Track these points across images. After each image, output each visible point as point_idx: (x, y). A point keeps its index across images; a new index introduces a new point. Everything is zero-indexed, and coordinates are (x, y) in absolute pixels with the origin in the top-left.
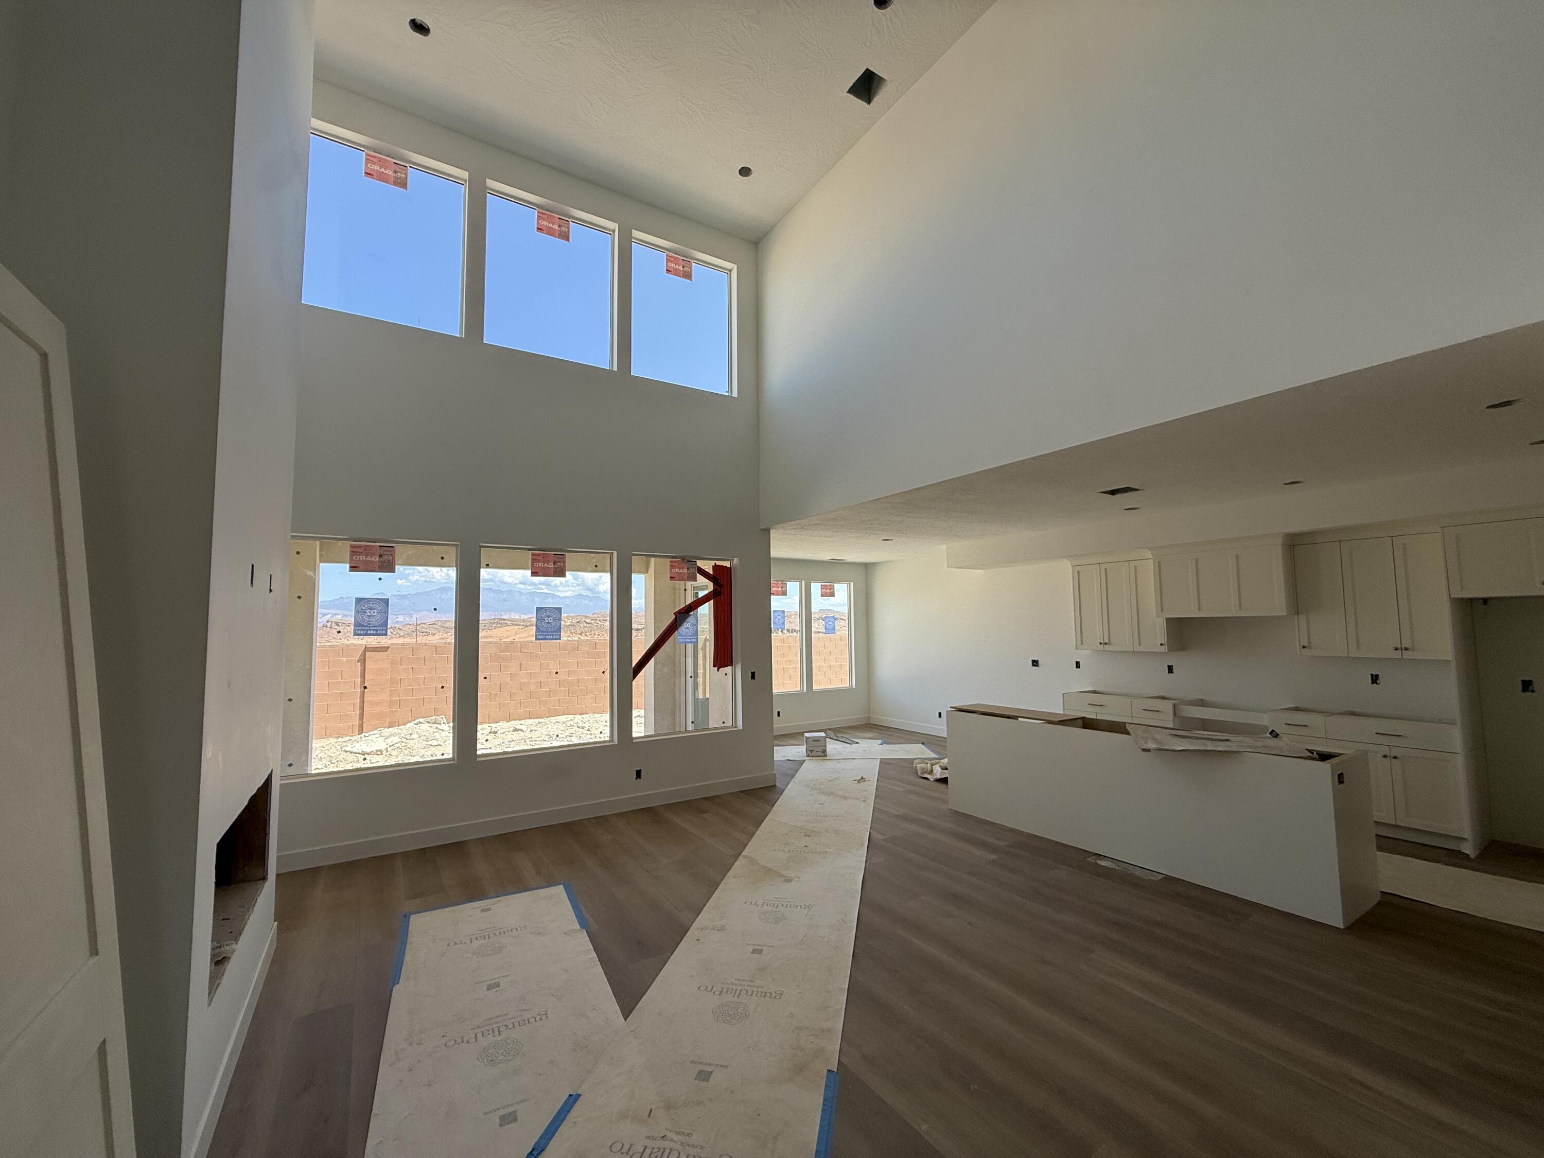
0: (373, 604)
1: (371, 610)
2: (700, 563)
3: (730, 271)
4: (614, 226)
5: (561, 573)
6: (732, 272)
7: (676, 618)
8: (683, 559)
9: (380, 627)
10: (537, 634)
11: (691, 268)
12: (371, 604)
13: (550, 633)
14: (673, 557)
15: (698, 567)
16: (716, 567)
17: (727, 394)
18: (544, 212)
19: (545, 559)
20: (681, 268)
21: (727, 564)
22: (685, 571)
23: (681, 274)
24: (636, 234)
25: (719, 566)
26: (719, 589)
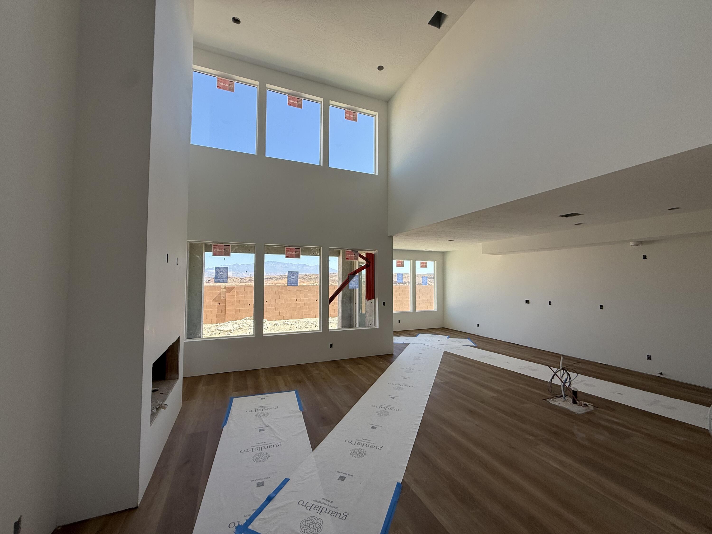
0: (222, 269)
1: (221, 272)
2: (360, 252)
3: (375, 116)
4: (321, 99)
5: (298, 257)
7: (349, 277)
8: (352, 250)
9: (225, 279)
10: (288, 283)
11: (357, 116)
12: (221, 270)
13: (294, 283)
14: (345, 250)
15: (359, 254)
16: (367, 254)
17: (373, 174)
18: (291, 96)
19: (291, 250)
20: (352, 116)
21: (372, 252)
22: (353, 256)
23: (352, 118)
24: (331, 102)
25: (369, 253)
26: (369, 264)
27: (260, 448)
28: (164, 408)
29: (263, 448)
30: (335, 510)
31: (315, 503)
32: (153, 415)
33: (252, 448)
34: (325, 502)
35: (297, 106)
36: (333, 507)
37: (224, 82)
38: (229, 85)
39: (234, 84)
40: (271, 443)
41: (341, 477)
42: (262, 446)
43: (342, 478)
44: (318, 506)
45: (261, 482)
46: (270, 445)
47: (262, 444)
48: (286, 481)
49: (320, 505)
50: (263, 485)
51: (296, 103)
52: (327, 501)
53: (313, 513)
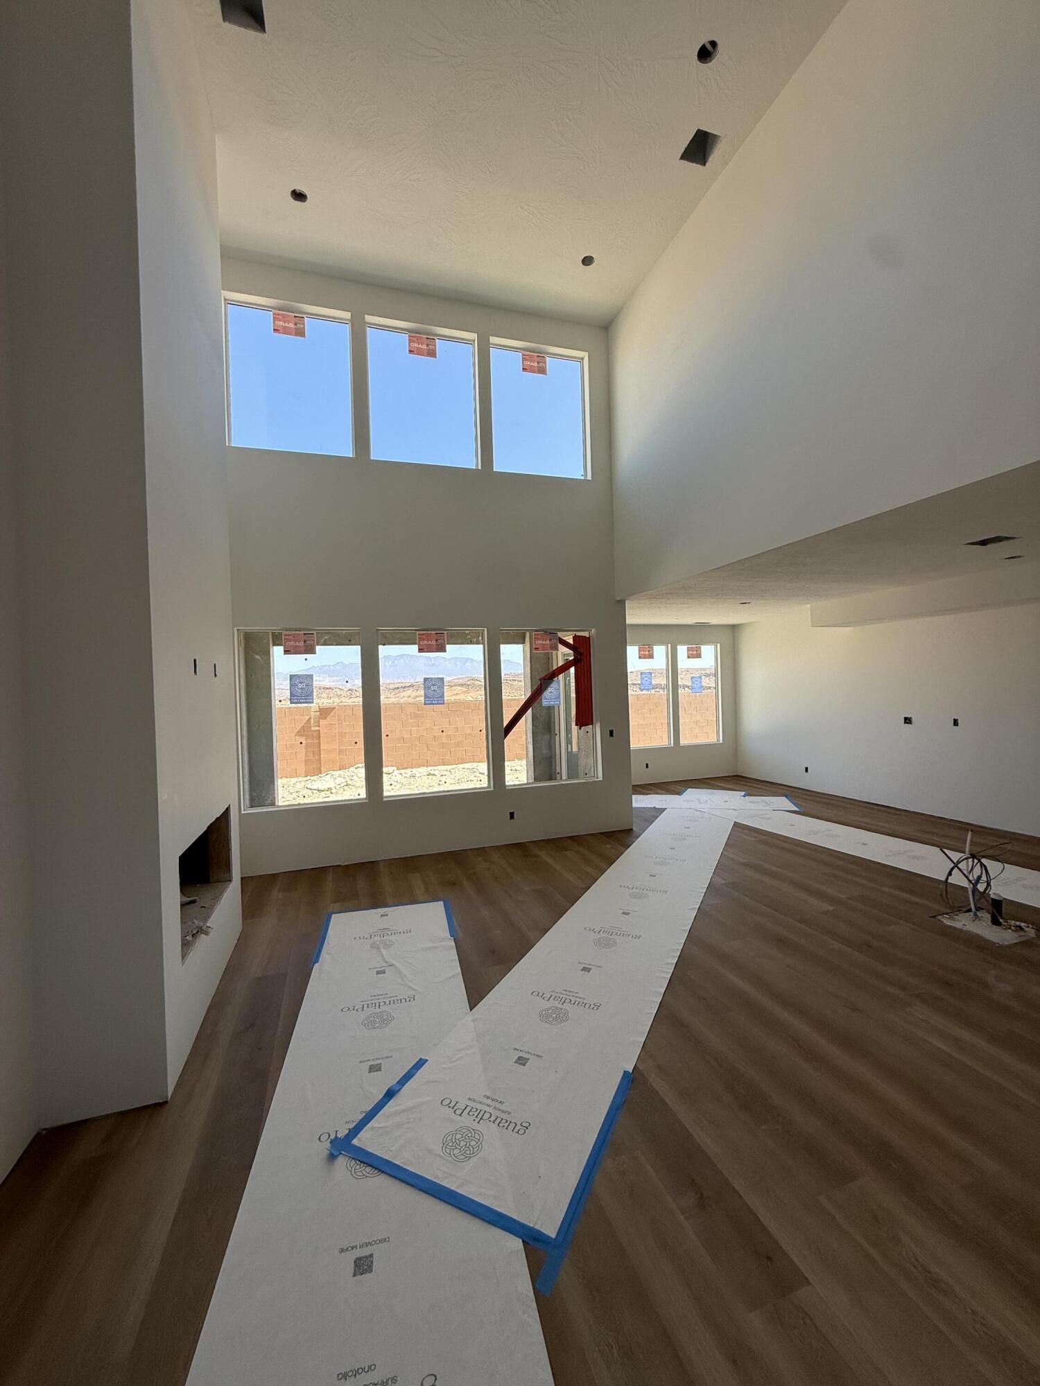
1: (301, 684)
2: (560, 634)
3: (583, 359)
4: (474, 336)
5: (441, 649)
6: (584, 360)
7: (541, 684)
8: (545, 631)
9: (309, 696)
10: (426, 699)
11: (545, 363)
12: (301, 679)
13: (436, 699)
14: (536, 631)
15: (560, 638)
16: (575, 638)
17: (583, 478)
18: (414, 335)
19: (428, 637)
20: (536, 364)
21: (586, 634)
22: (548, 642)
23: (536, 369)
24: (493, 340)
25: (579, 636)
26: (579, 657)
27: (377, 1004)
28: (207, 933)
29: (382, 1004)
30: (505, 1116)
31: (470, 1104)
32: (186, 945)
33: (362, 1003)
34: (489, 1101)
35: (426, 354)
36: (504, 1112)
37: (285, 319)
38: (296, 324)
39: (304, 321)
40: (396, 996)
41: (520, 1058)
42: (379, 1001)
43: (522, 1061)
44: (477, 1109)
45: (378, 1064)
46: (395, 999)
47: (380, 997)
48: (421, 1063)
49: (479, 1107)
50: (380, 1070)
51: (425, 347)
52: (493, 1100)
53: (467, 1120)
